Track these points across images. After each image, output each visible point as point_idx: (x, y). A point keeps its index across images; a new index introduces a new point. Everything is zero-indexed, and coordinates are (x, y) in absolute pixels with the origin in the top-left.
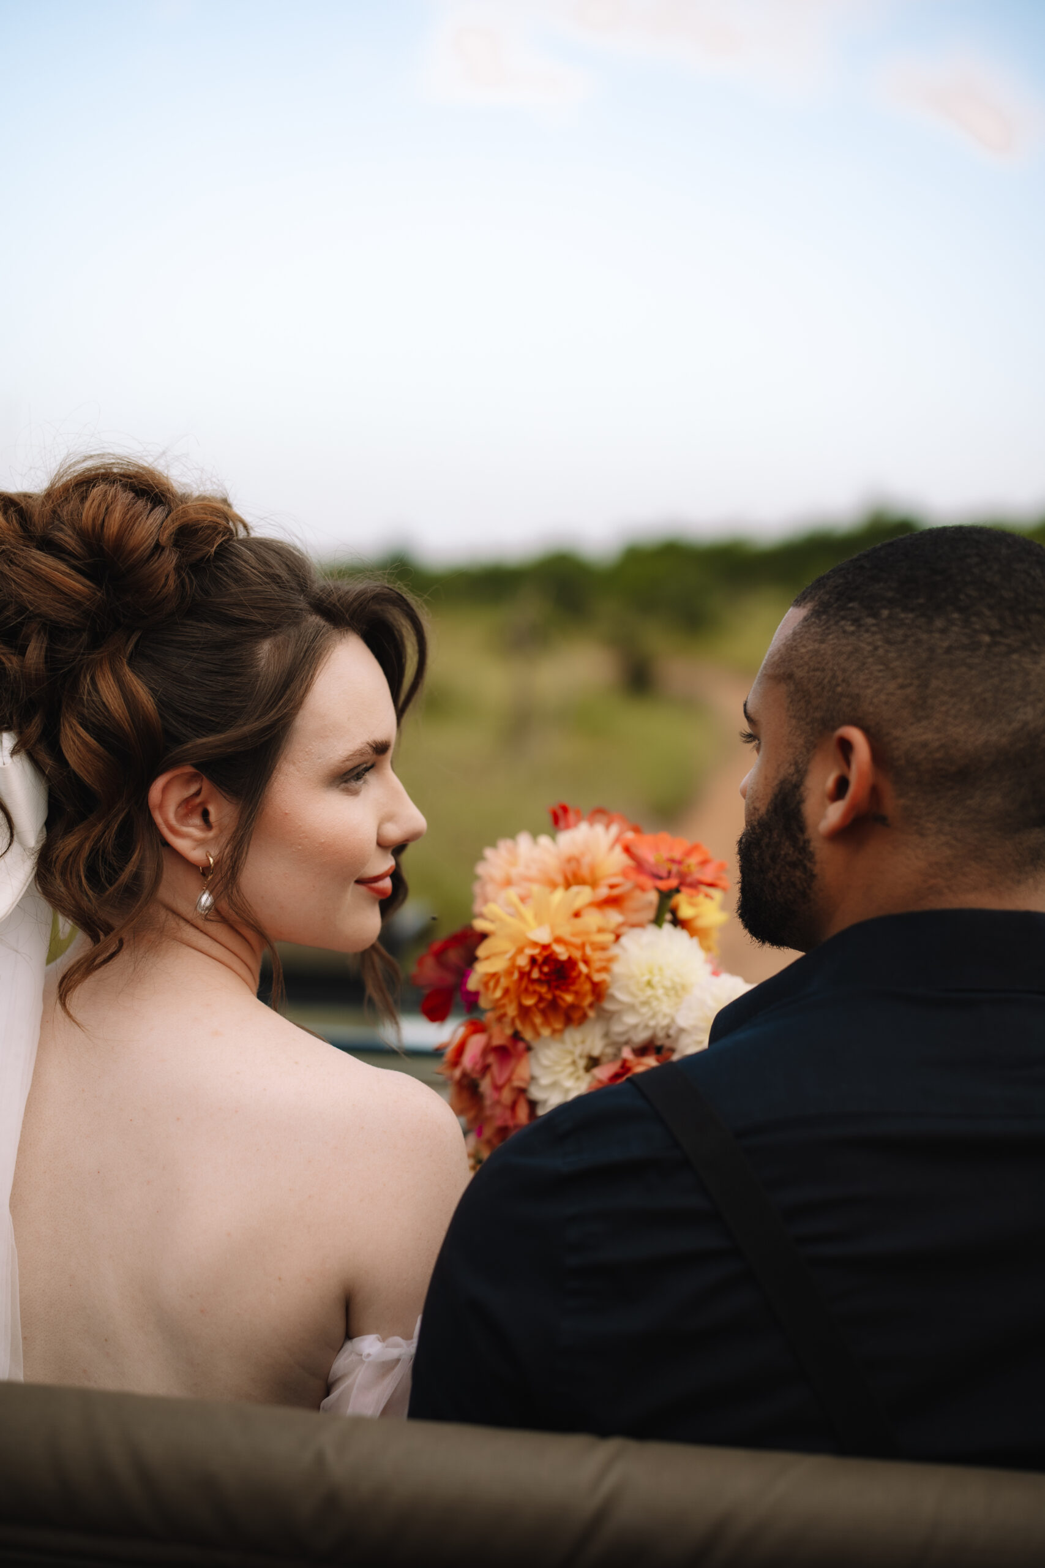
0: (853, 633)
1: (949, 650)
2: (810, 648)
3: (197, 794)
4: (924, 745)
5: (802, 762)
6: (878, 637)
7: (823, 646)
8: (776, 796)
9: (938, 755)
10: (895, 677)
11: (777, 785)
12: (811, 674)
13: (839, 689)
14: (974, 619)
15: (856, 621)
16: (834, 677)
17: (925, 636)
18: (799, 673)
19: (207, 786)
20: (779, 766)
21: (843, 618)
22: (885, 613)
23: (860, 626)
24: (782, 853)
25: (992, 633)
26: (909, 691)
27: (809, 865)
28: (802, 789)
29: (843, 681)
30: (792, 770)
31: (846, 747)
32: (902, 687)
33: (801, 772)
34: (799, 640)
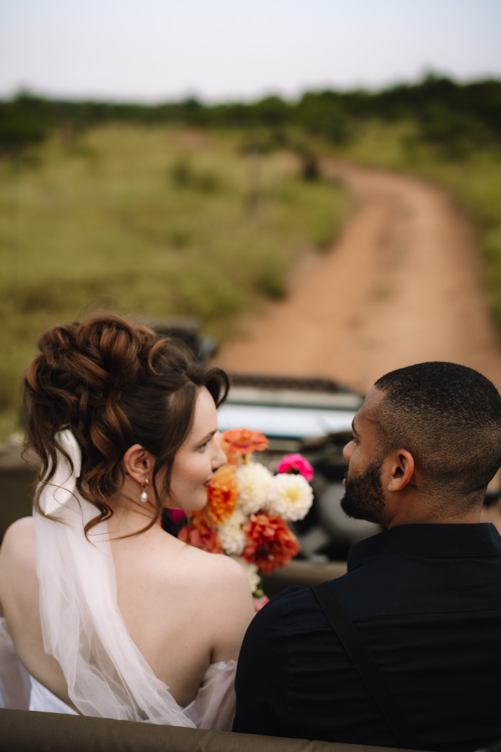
0: (408, 412)
1: (449, 425)
2: (388, 413)
3: (143, 455)
4: (436, 462)
5: (381, 458)
6: (420, 416)
7: (394, 414)
8: (368, 470)
9: (441, 466)
10: (426, 434)
11: (369, 465)
12: (388, 424)
13: (401, 434)
14: (459, 413)
15: (409, 407)
16: (399, 428)
17: (440, 419)
18: (382, 423)
19: (147, 453)
20: (370, 458)
21: (404, 404)
22: (423, 406)
23: (411, 409)
24: (371, 493)
25: (466, 419)
26: (432, 439)
27: (382, 500)
28: (381, 469)
29: (403, 431)
30: (376, 460)
31: (402, 458)
32: (428, 438)
33: (381, 463)
34: (383, 408)
